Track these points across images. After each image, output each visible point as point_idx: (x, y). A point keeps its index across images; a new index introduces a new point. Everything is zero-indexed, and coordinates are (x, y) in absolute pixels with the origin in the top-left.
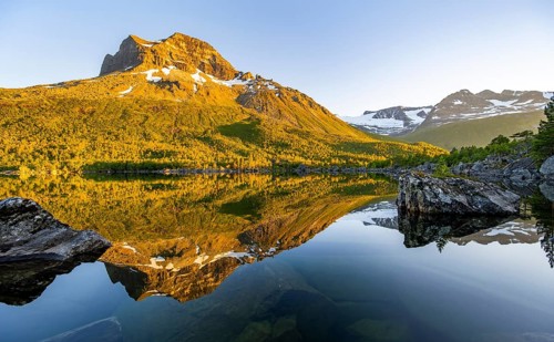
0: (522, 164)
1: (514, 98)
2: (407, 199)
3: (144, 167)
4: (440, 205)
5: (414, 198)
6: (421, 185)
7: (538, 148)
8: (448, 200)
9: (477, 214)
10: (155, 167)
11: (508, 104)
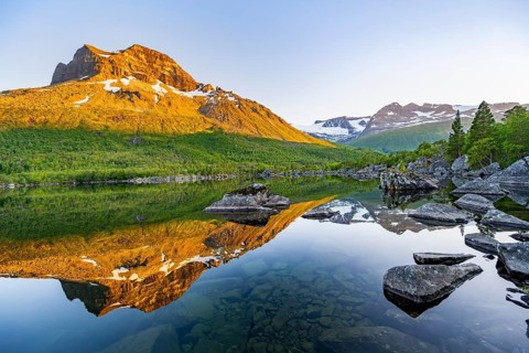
0: (440, 164)
1: (432, 110)
2: (389, 184)
3: (112, 177)
4: (406, 185)
5: (392, 183)
6: (396, 176)
7: (449, 152)
8: (408, 182)
9: (421, 189)
10: (124, 177)
11: (428, 115)
